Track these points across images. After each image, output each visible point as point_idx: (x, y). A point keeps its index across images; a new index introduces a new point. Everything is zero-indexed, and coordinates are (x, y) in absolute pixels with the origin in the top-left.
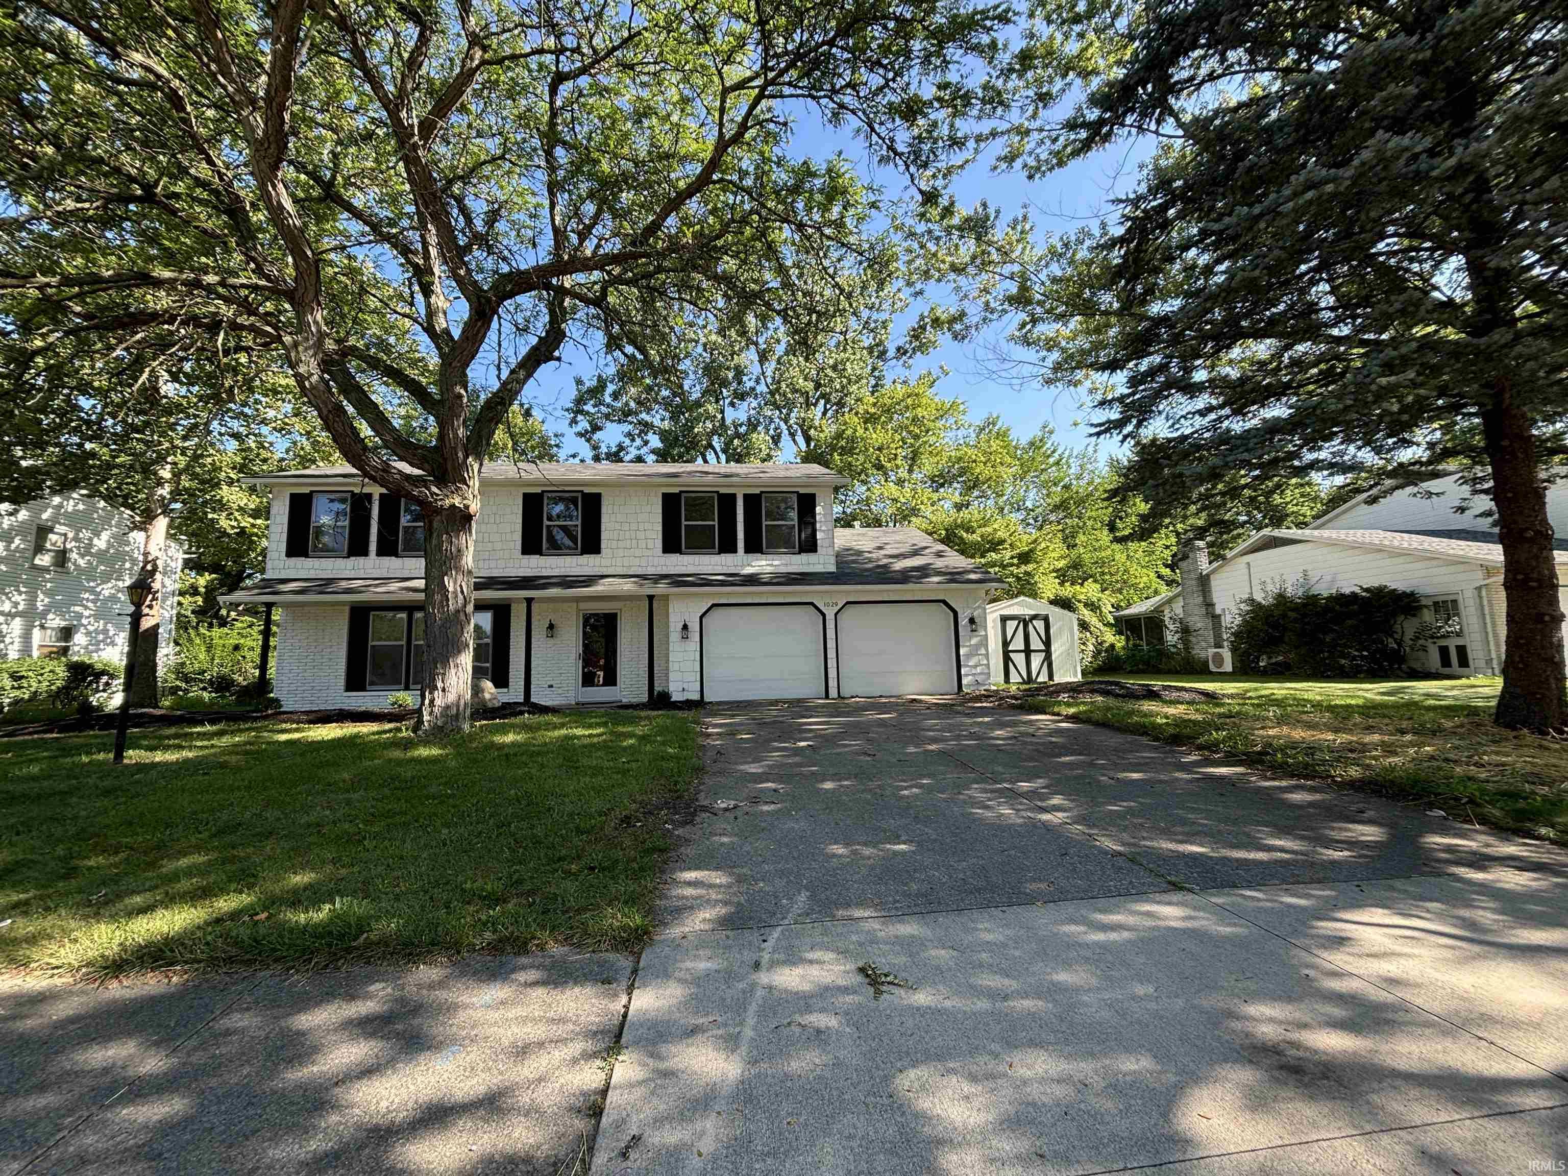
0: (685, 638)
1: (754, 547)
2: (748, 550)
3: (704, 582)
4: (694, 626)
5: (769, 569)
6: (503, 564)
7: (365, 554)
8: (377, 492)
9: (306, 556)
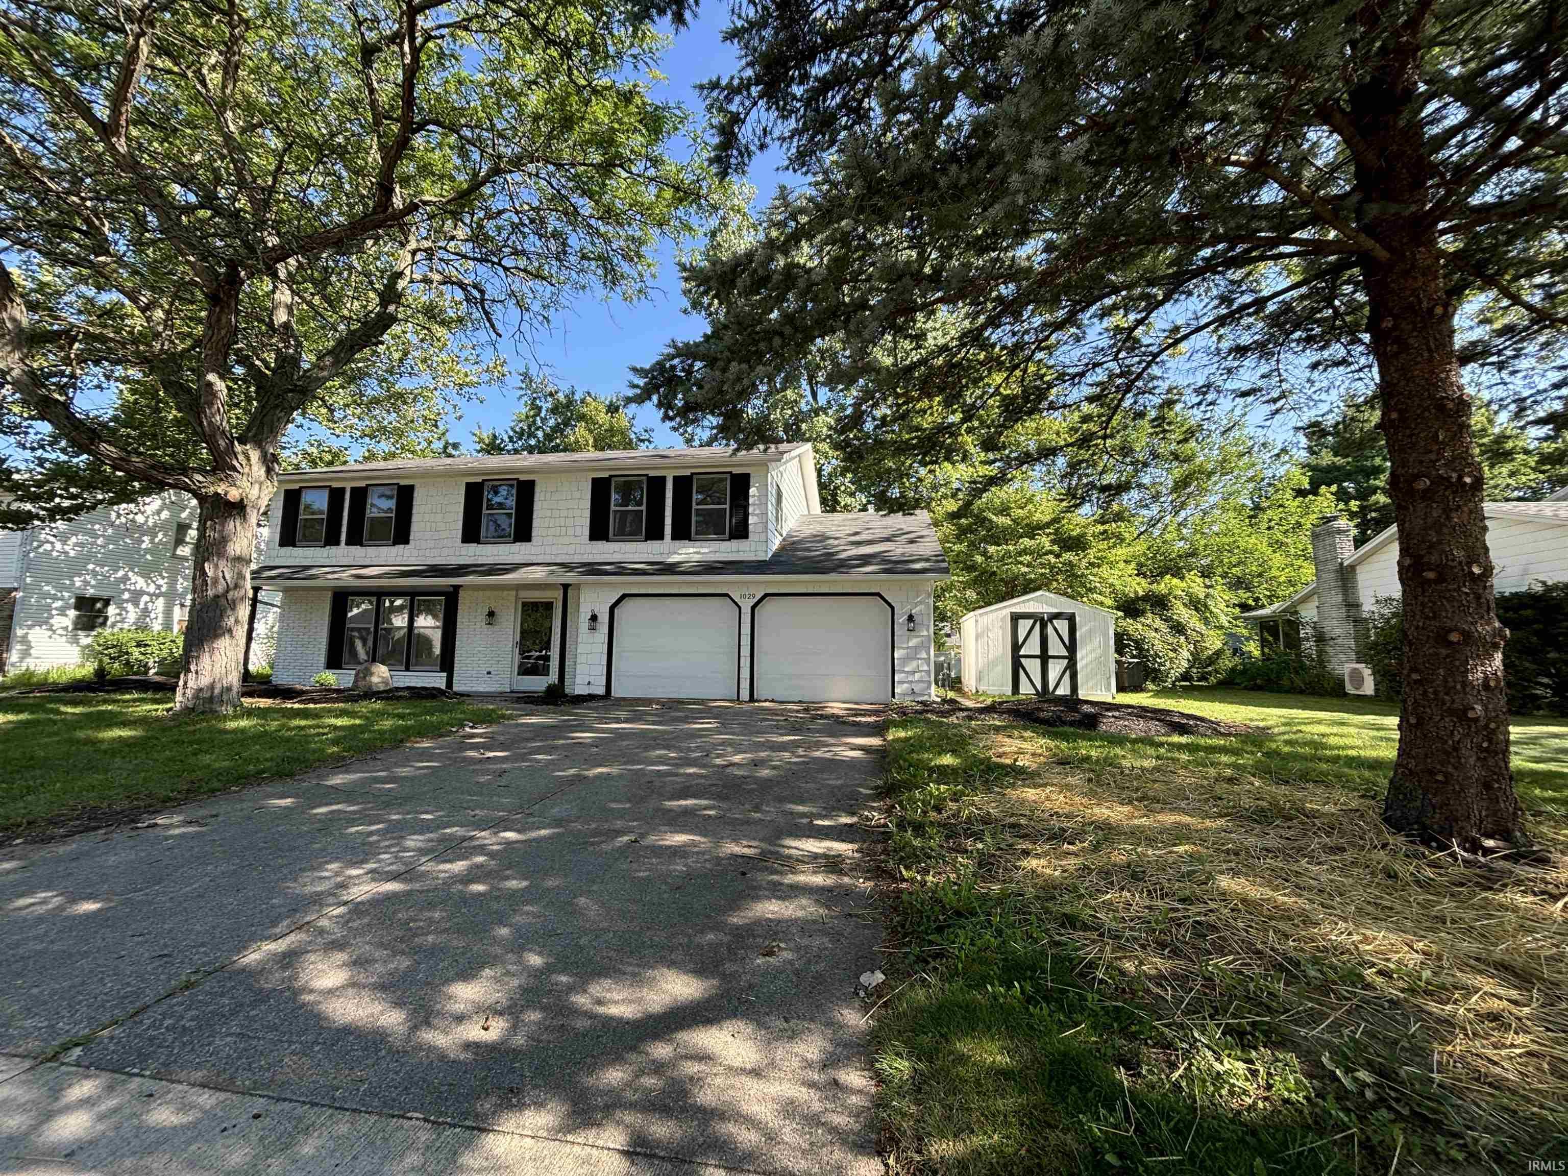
0: (592, 629)
1: (682, 533)
2: (674, 537)
3: (620, 570)
4: (604, 618)
5: (697, 557)
6: (445, 552)
7: (337, 543)
8: (348, 486)
9: (294, 546)
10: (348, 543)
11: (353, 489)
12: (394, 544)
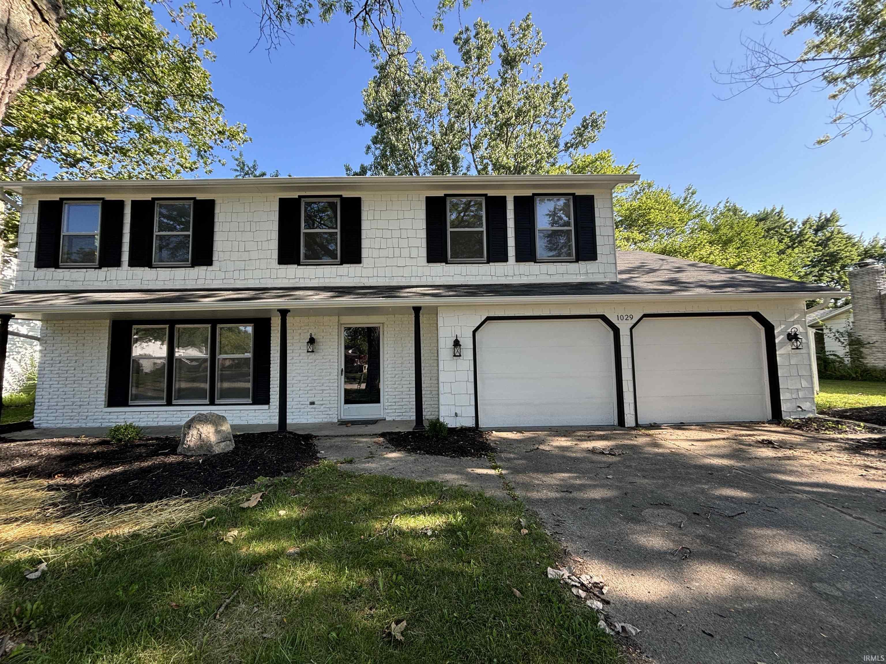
0: (456, 356)
2: (519, 259)
4: (467, 343)
6: (258, 274)
7: (117, 264)
8: (128, 199)
9: (57, 267)
10: (132, 264)
11: (134, 203)
12: (193, 266)
